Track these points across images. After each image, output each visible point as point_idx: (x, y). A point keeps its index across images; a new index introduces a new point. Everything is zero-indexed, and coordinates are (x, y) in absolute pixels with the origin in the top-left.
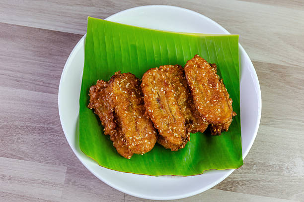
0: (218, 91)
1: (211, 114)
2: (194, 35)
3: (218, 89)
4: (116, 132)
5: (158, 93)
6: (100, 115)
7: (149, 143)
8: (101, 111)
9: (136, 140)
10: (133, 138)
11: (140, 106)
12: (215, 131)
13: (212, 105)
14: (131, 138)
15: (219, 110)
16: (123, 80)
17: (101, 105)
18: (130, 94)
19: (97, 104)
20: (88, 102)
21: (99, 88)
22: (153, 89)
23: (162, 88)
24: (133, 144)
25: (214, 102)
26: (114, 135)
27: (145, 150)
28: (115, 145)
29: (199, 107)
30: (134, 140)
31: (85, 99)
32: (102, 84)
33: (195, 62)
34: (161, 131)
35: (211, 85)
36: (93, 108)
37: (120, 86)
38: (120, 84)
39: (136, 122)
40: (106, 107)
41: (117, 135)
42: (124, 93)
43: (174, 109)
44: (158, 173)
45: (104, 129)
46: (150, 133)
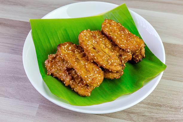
0: (129, 33)
1: (131, 46)
2: (98, 15)
3: (128, 33)
4: (73, 81)
5: (92, 44)
6: (58, 75)
7: (100, 76)
8: (58, 73)
9: (90, 76)
10: (87, 76)
11: (83, 58)
12: (137, 59)
13: (129, 42)
14: (86, 77)
15: (135, 42)
16: (66, 46)
17: (56, 69)
18: (74, 52)
19: (53, 70)
20: (46, 71)
21: (51, 59)
22: (88, 43)
23: (94, 41)
24: (89, 80)
25: (129, 39)
26: (73, 83)
27: (99, 81)
28: (76, 90)
29: (121, 46)
30: (89, 77)
31: (43, 70)
32: (52, 56)
33: (107, 22)
34: (104, 65)
35: (122, 32)
36: (51, 73)
37: (65, 49)
38: (65, 48)
39: (85, 67)
40: (60, 70)
41: (75, 83)
42: (70, 52)
43: (107, 50)
44: (113, 98)
45: (65, 83)
46: (98, 70)
